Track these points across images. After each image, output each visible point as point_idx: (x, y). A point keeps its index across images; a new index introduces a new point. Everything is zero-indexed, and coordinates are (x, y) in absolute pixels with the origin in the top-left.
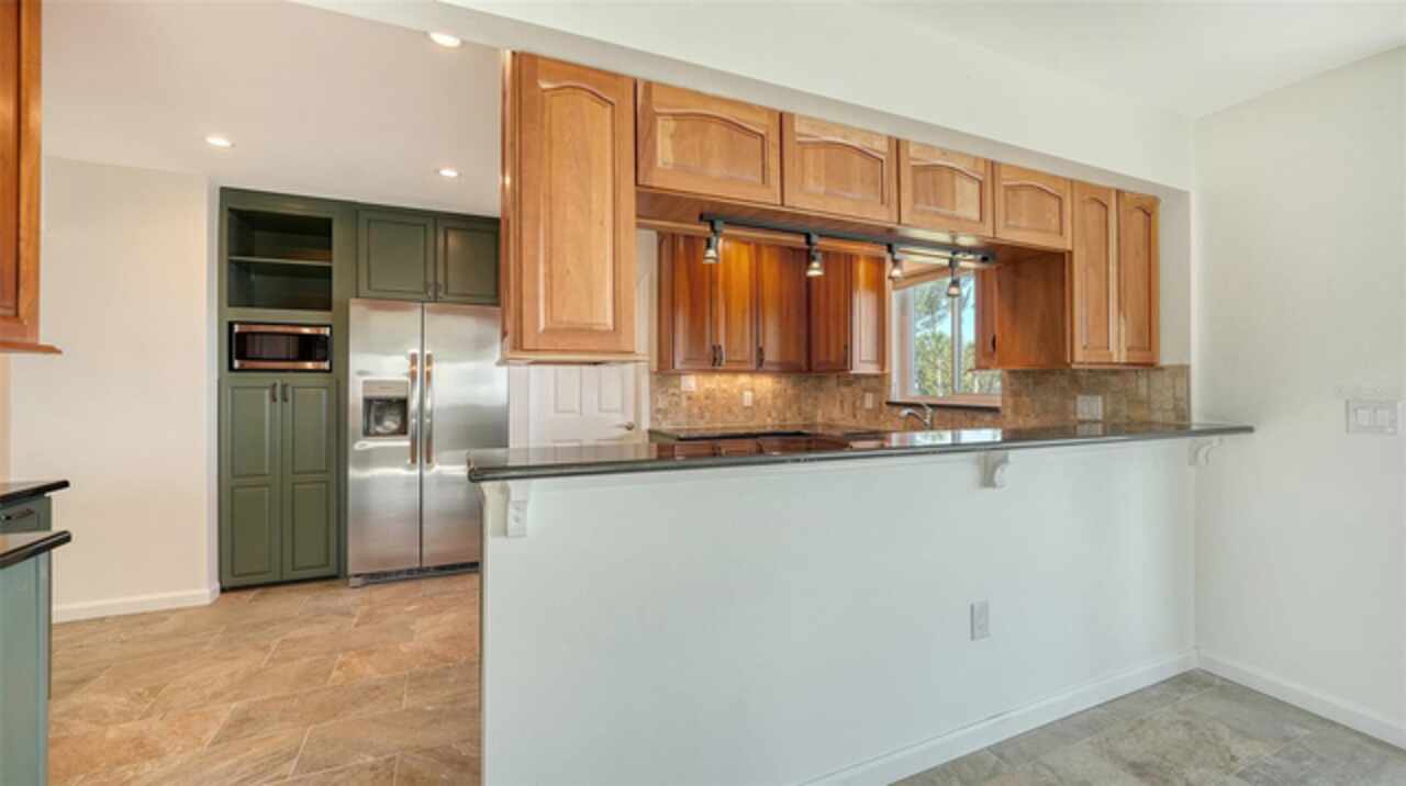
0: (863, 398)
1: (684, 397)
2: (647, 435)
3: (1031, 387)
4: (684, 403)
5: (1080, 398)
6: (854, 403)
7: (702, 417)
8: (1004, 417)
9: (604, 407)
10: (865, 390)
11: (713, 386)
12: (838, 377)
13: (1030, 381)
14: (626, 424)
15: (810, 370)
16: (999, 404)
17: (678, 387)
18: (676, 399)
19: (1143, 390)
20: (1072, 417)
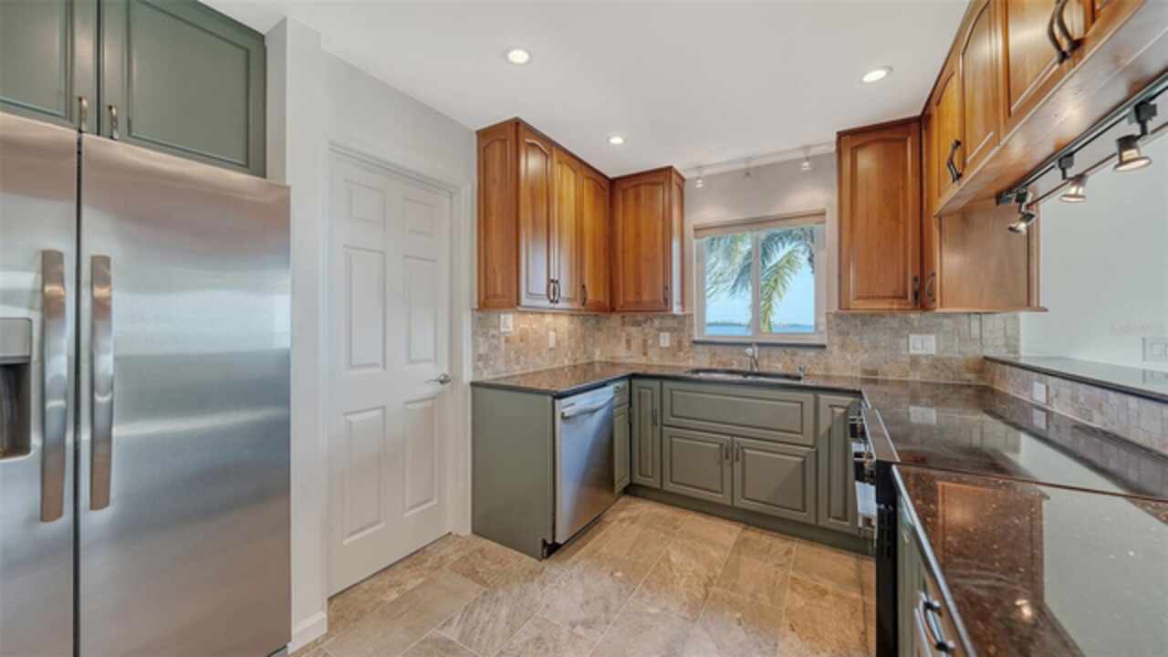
0: (657, 336)
1: (503, 340)
2: (469, 388)
3: (860, 328)
4: (503, 346)
5: (912, 337)
6: (645, 342)
7: (518, 363)
8: (831, 352)
9: (413, 358)
10: (661, 330)
11: (527, 326)
12: (623, 317)
13: (859, 323)
14: (437, 376)
15: (613, 310)
16: (825, 342)
17: (497, 327)
18: (495, 342)
19: (975, 331)
20: (904, 352)
